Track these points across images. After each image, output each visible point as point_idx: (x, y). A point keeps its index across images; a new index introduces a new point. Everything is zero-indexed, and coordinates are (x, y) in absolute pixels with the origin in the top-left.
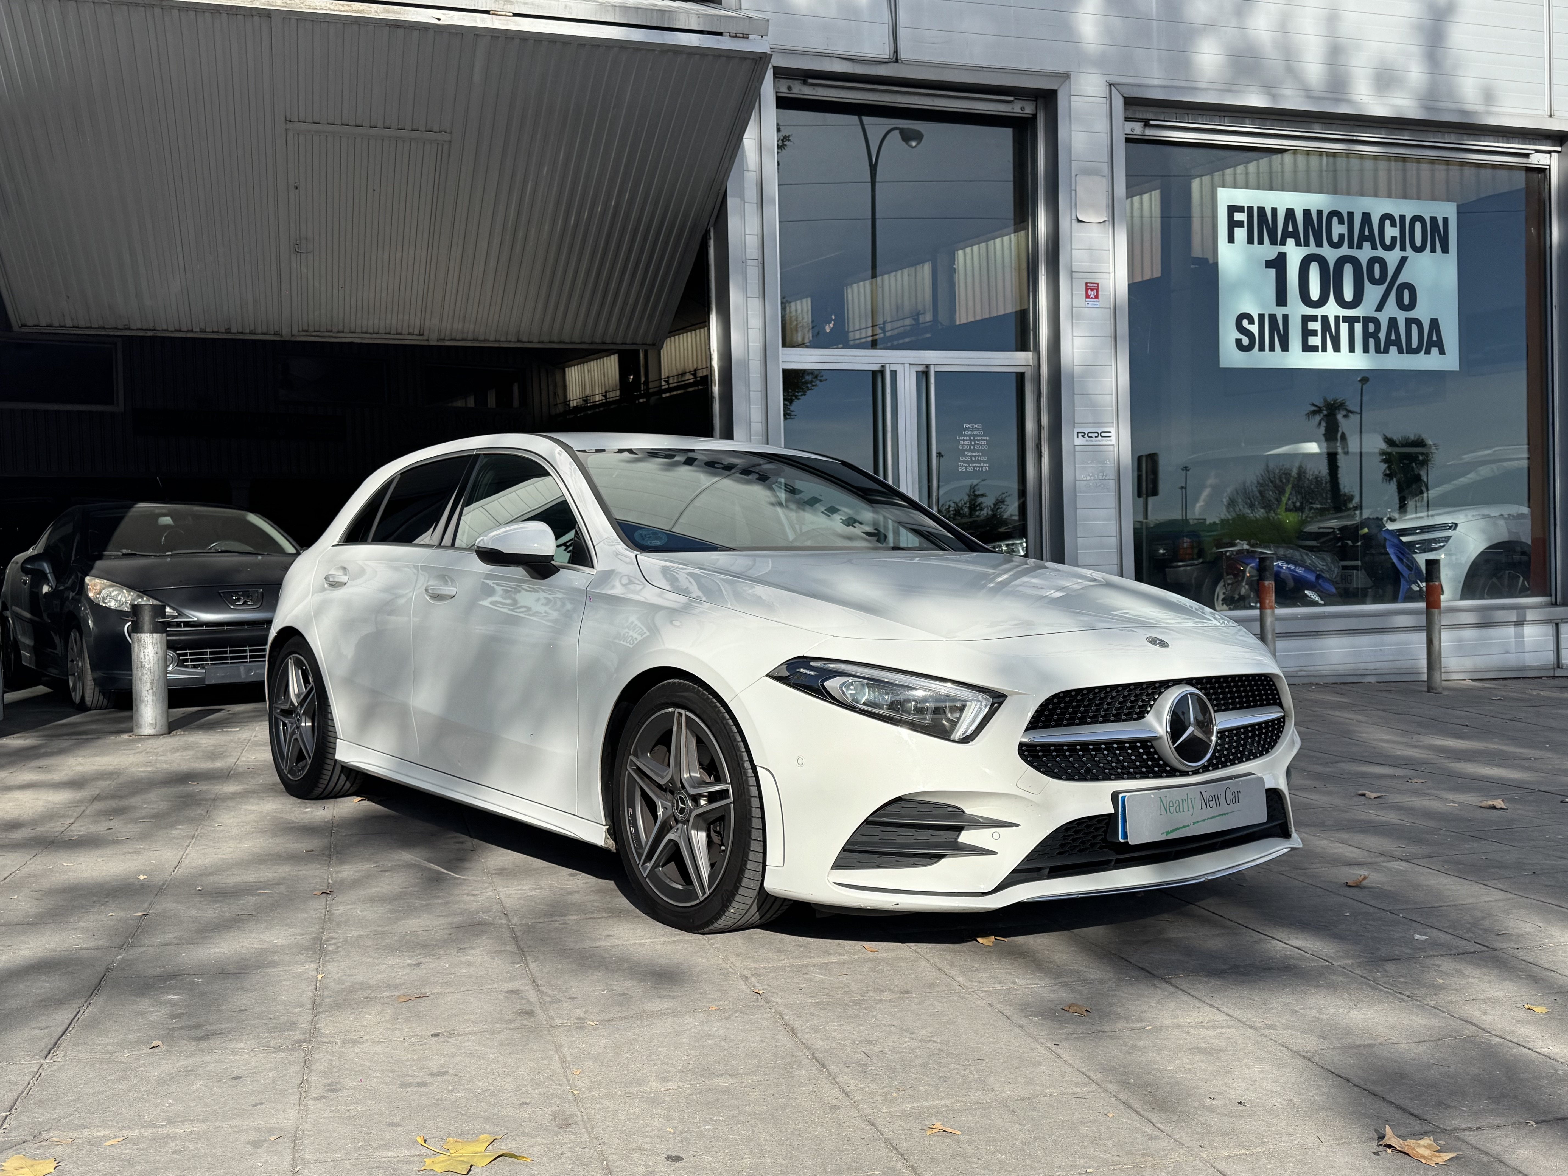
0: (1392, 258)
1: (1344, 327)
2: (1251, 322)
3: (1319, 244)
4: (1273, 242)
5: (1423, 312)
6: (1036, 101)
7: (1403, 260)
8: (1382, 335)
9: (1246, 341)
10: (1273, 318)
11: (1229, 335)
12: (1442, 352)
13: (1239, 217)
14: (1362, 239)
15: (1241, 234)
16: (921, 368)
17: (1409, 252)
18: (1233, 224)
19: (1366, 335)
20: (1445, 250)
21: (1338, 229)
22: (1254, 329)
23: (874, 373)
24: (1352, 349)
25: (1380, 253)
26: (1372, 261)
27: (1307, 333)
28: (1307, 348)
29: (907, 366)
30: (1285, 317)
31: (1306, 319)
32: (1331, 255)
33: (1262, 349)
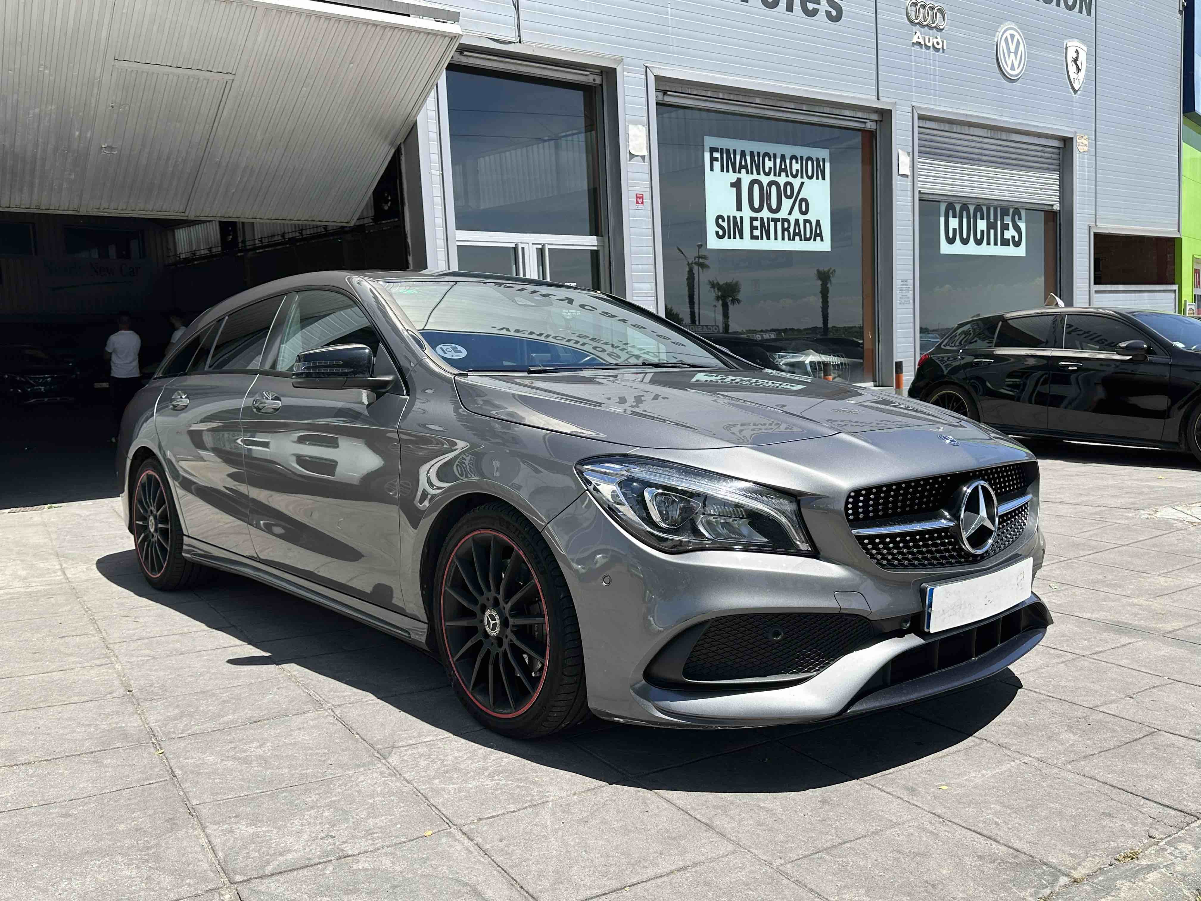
0: (796, 182)
1: (772, 224)
2: (724, 221)
3: (758, 173)
4: (734, 171)
5: (812, 216)
6: (602, 75)
7: (802, 183)
8: (791, 230)
9: (721, 233)
10: (735, 218)
11: (711, 228)
12: (822, 240)
13: (717, 155)
14: (781, 170)
15: (717, 165)
16: (540, 247)
17: (805, 179)
18: (713, 159)
19: (784, 230)
20: (824, 178)
21: (769, 164)
22: (725, 225)
23: (514, 249)
24: (776, 238)
25: (790, 179)
26: (787, 184)
27: (753, 228)
28: (753, 237)
29: (530, 244)
30: (741, 218)
31: (753, 219)
32: (765, 180)
33: (729, 237)
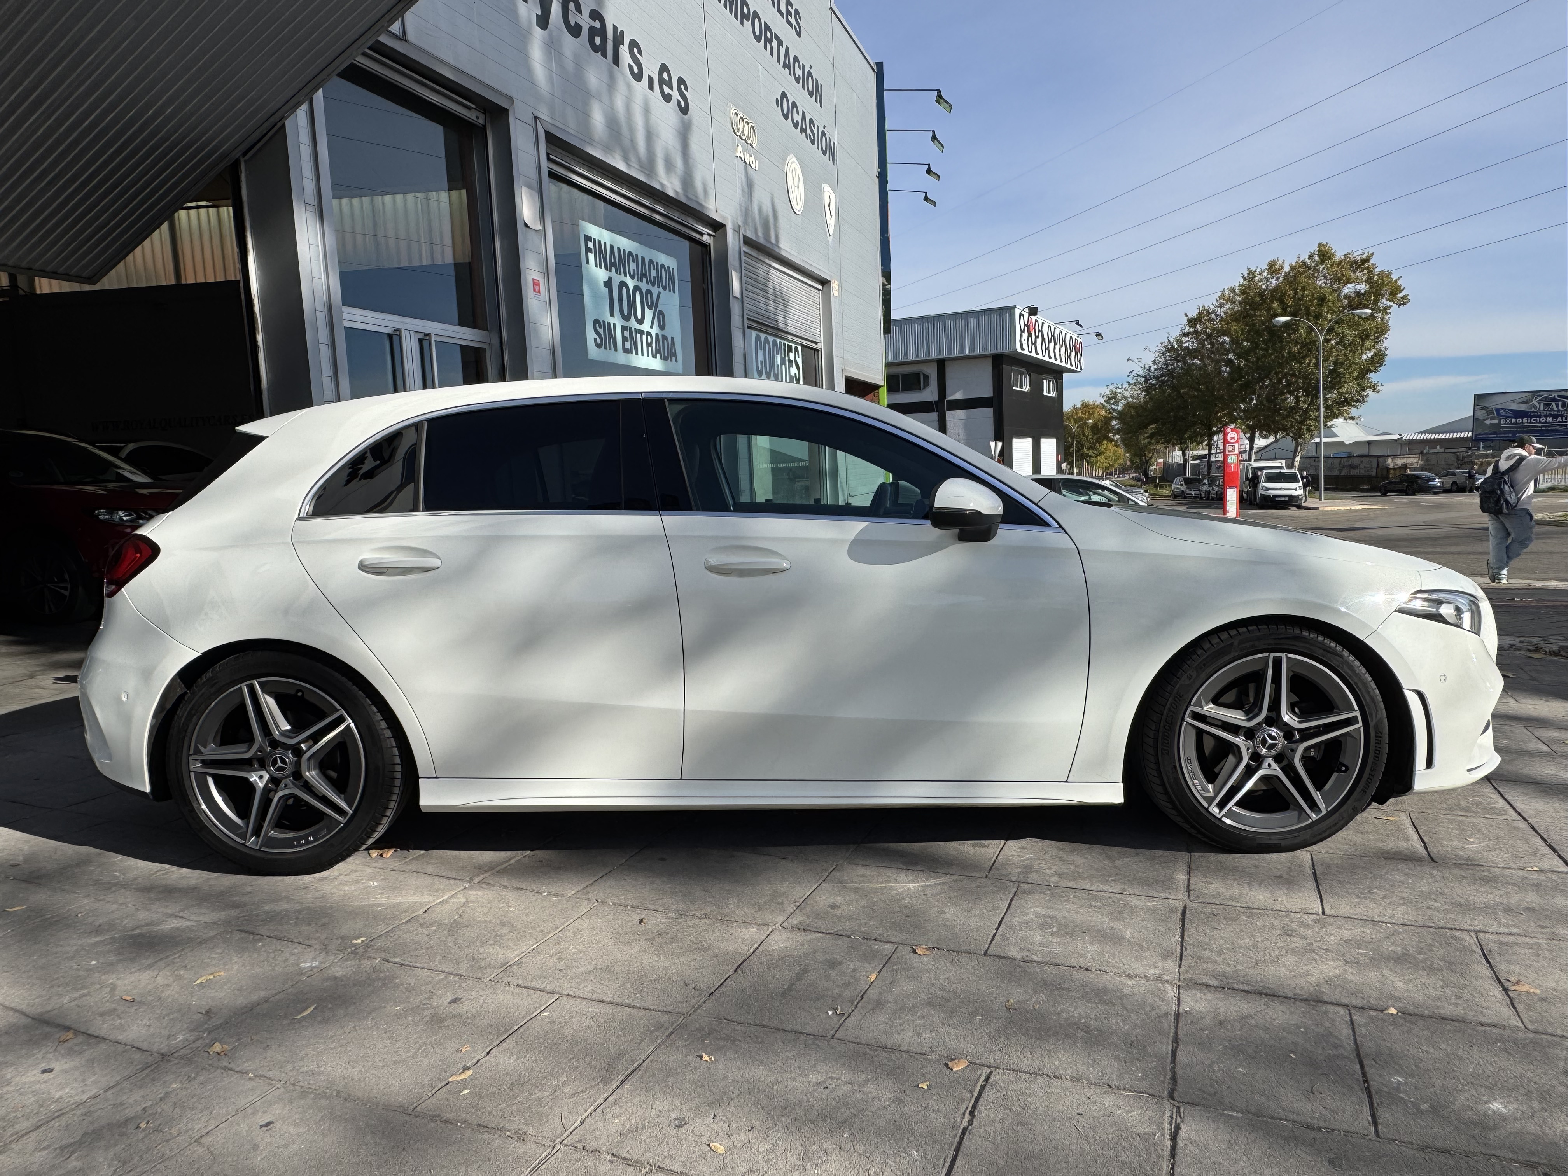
0: (655, 290)
2: (600, 327)
3: (626, 276)
4: (606, 269)
5: (668, 332)
6: (485, 113)
7: (659, 293)
8: (654, 345)
9: (599, 341)
10: (609, 323)
11: (591, 335)
12: (676, 361)
13: (591, 245)
14: (642, 275)
15: (591, 256)
16: (421, 336)
17: (661, 289)
18: (588, 250)
19: (649, 345)
20: (674, 292)
21: (633, 266)
22: (601, 331)
23: (390, 336)
24: (643, 355)
25: (650, 287)
26: (648, 292)
27: (624, 339)
28: (626, 351)
29: (412, 333)
30: (614, 324)
31: (624, 328)
32: (631, 283)
33: (606, 348)
